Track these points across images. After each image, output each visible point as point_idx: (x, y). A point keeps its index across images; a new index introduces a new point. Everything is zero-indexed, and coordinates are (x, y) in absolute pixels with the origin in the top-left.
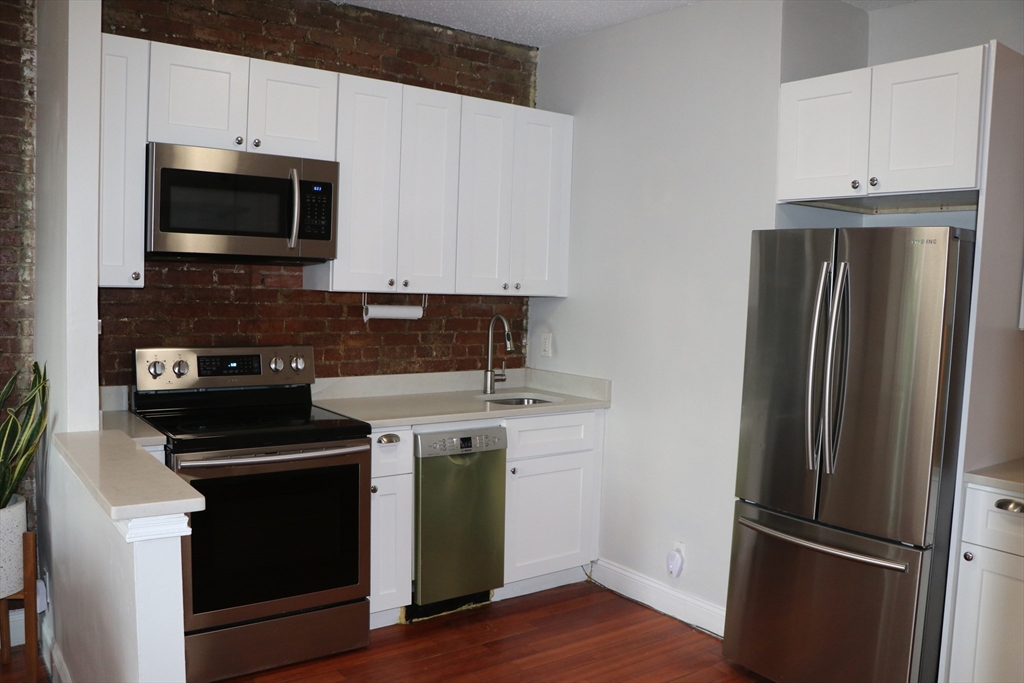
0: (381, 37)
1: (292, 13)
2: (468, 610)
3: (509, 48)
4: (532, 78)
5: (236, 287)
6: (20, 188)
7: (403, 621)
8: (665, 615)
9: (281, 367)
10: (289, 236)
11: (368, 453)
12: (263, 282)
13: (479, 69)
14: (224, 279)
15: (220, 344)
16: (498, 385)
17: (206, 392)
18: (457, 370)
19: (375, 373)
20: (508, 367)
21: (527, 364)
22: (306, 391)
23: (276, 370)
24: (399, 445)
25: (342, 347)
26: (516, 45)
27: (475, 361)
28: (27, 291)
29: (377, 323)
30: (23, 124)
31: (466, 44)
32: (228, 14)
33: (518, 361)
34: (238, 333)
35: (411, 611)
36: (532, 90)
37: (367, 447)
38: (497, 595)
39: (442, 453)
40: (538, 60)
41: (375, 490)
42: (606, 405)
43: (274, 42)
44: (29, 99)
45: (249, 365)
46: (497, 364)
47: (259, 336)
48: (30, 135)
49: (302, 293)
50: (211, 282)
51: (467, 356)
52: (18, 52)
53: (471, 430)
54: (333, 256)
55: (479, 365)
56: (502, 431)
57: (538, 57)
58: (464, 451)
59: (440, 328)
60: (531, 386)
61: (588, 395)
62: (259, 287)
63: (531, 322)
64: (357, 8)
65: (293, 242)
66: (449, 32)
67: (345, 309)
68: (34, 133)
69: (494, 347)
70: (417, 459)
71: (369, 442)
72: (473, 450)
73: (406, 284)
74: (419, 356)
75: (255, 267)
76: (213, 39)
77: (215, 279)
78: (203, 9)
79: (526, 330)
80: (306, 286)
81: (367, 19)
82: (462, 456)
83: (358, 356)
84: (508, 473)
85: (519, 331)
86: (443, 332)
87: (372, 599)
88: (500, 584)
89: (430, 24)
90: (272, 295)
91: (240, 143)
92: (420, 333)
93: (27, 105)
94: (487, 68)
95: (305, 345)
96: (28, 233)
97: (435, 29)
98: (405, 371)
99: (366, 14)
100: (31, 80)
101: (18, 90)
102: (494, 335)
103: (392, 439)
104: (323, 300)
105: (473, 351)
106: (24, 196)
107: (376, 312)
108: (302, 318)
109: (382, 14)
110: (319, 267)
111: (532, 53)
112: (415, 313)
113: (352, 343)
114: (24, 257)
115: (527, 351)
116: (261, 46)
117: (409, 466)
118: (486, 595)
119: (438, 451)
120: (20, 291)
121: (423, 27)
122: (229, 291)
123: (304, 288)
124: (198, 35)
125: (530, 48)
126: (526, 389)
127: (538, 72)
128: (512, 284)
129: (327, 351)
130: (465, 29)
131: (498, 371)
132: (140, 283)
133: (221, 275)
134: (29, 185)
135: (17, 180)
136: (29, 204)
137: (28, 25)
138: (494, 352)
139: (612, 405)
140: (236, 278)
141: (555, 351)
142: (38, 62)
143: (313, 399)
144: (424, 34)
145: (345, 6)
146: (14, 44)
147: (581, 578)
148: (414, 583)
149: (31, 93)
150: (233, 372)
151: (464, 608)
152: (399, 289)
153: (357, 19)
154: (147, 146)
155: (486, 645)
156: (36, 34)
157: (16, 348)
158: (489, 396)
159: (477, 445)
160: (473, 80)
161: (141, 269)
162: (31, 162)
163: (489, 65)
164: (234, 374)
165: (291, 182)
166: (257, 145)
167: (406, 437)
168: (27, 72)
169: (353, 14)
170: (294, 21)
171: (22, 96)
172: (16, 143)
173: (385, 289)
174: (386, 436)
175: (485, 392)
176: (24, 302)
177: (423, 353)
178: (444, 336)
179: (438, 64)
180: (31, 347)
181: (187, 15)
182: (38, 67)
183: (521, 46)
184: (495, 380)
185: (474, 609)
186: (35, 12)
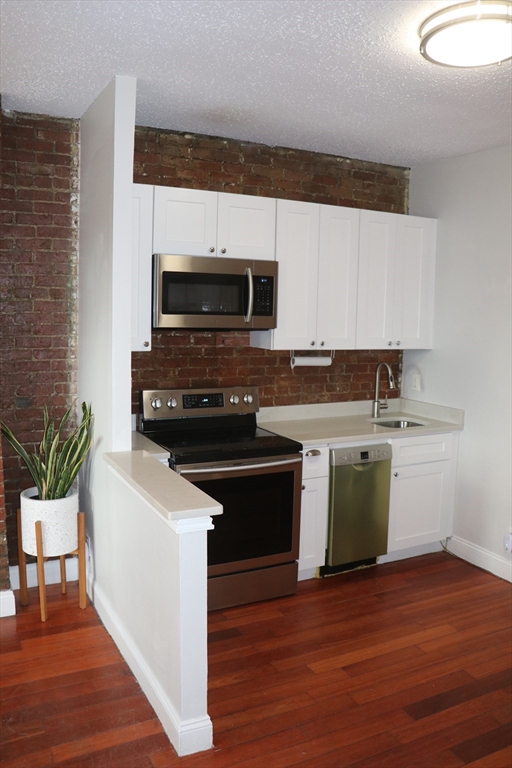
0: (301, 168)
1: (241, 155)
2: (361, 570)
3: (389, 169)
4: (406, 190)
5: (206, 346)
6: (69, 285)
7: (318, 576)
8: (501, 579)
9: (237, 401)
10: (246, 314)
11: (300, 463)
12: (223, 342)
13: (369, 185)
14: (198, 341)
15: (196, 386)
16: (382, 411)
17: (187, 419)
18: (354, 400)
19: (297, 403)
20: (389, 398)
21: (402, 395)
22: (252, 417)
23: (234, 404)
24: (320, 457)
25: (275, 386)
26: (395, 167)
27: (365, 394)
28: (73, 353)
29: (299, 368)
30: (71, 243)
31: (360, 169)
32: (198, 159)
33: (395, 394)
34: (208, 377)
35: (323, 570)
36: (406, 199)
37: (300, 459)
38: (381, 560)
39: (349, 463)
40: (410, 177)
41: (304, 488)
42: (460, 428)
43: (230, 176)
44: (74, 226)
45: (216, 401)
46: (382, 396)
47: (221, 379)
48: (75, 250)
49: (249, 349)
50: (189, 343)
51: (361, 391)
52: (68, 196)
53: (368, 446)
54: (275, 326)
55: (368, 396)
56: (389, 446)
57: (410, 175)
58: (363, 461)
59: (342, 371)
60: (404, 411)
61: (447, 420)
62: (221, 346)
63: (404, 366)
64: (285, 149)
65: (248, 318)
66: (348, 161)
67: (278, 360)
68: (77, 248)
69: (380, 384)
70: (331, 467)
71: (301, 455)
72: (369, 460)
73: (322, 344)
74: (328, 391)
75: (218, 333)
76: (189, 177)
77: (192, 341)
78: (182, 157)
79: (401, 371)
80: (252, 344)
81: (291, 156)
82: (362, 464)
83: (286, 392)
84: (393, 477)
85: (397, 371)
86: (344, 374)
87: (299, 561)
88: (385, 552)
89: (334, 156)
90: (229, 351)
91: (212, 251)
92: (328, 375)
93: (74, 230)
94: (374, 185)
95: (252, 385)
96: (74, 314)
97: (338, 159)
98: (318, 402)
99: (291, 152)
100: (76, 213)
101: (68, 220)
102: (381, 375)
103: (315, 453)
104: (263, 354)
105: (365, 386)
106: (71, 290)
107: (300, 362)
108: (249, 366)
109: (301, 151)
110: (263, 334)
111: (406, 172)
112: (327, 362)
113: (282, 383)
114: (71, 330)
115: (402, 386)
116: (221, 180)
117: (326, 472)
118: (374, 560)
119: (345, 460)
120: (69, 353)
121: (330, 158)
122: (201, 349)
123: (251, 345)
124: (181, 174)
125: (404, 169)
126: (401, 414)
127: (410, 186)
128: (394, 341)
129: (266, 389)
130: (359, 158)
131: (382, 401)
132: (149, 349)
133: (195, 338)
134: (74, 283)
135: (68, 280)
136: (75, 295)
137: (75, 178)
138: (379, 388)
139: (465, 428)
140: (206, 340)
141: (422, 387)
142: (81, 201)
143: (258, 422)
144: (331, 163)
145: (276, 148)
146: (67, 191)
147: (439, 549)
148: (327, 551)
149: (76, 222)
150: (206, 405)
151: (359, 568)
152: (318, 347)
153: (285, 156)
154: (153, 256)
155: (376, 595)
156: (79, 183)
157: (66, 390)
158: (376, 420)
159: (372, 457)
160: (365, 194)
161: (149, 338)
162: (76, 267)
163: (376, 183)
164: (206, 407)
165: (247, 277)
166: (224, 252)
167: (325, 452)
168: (74, 209)
169: (282, 153)
170: (242, 160)
171: (71, 224)
172: (67, 256)
173: (309, 347)
174: (311, 451)
175: (373, 416)
176: (71, 360)
177: (331, 389)
178: (345, 377)
179: (341, 185)
180: (76, 389)
181: (172, 162)
182: (81, 205)
183: (398, 167)
184: (379, 408)
185: (366, 569)
186: (79, 169)
